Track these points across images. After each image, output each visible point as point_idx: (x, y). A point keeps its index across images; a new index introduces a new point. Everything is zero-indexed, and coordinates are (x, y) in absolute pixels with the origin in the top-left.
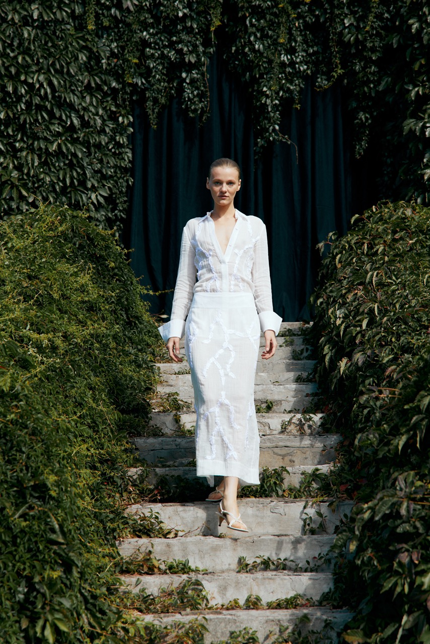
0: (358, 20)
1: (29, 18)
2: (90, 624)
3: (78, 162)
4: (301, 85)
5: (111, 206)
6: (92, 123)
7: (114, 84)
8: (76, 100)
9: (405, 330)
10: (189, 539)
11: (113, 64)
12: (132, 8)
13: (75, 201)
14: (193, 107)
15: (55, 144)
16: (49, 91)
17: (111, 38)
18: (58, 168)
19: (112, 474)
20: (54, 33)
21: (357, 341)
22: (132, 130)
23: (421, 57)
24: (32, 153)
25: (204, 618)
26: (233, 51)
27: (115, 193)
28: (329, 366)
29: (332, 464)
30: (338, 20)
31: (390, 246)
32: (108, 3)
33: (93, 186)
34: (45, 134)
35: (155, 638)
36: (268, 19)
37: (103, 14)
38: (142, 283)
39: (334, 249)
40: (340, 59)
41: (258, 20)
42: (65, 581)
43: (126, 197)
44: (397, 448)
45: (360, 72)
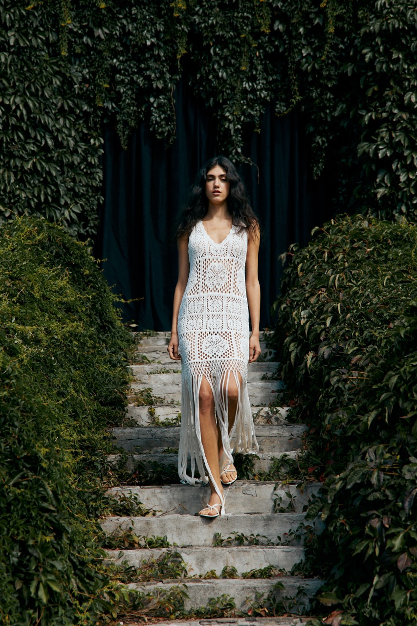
0: (315, 50)
1: (5, 44)
2: (79, 588)
3: (52, 180)
4: (262, 111)
5: (82, 223)
6: (65, 143)
7: (85, 108)
8: (50, 121)
9: (368, 325)
10: (167, 517)
11: (85, 89)
12: (103, 37)
13: (49, 216)
14: (160, 130)
15: (31, 163)
16: (24, 112)
17: (83, 64)
18: (33, 185)
19: (93, 459)
20: (30, 58)
21: (322, 338)
22: (103, 151)
23: (373, 84)
24: (8, 171)
25: (185, 586)
26: (198, 78)
27: (87, 211)
28: (295, 362)
29: (299, 450)
30: (296, 50)
31: (349, 255)
32: (80, 32)
33: (66, 203)
34: (21, 153)
35: (138, 604)
36: (231, 48)
37: (75, 42)
38: (114, 291)
39: (296, 258)
40: (298, 86)
41: (221, 49)
42: (56, 546)
43: (97, 214)
44: (366, 423)
45: (316, 98)
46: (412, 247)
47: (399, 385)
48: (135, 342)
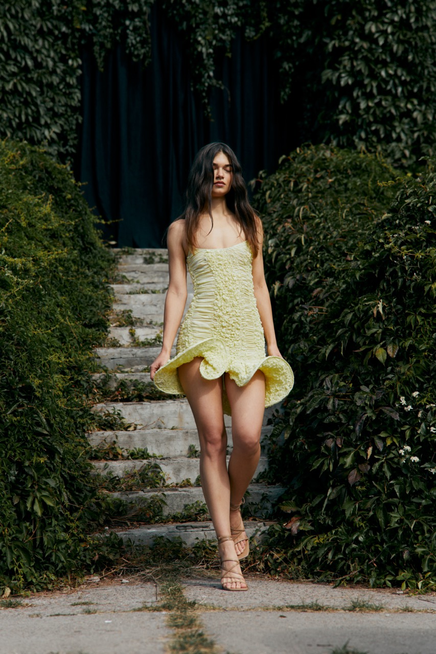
2: (69, 500)
3: (32, 100)
4: (232, 36)
5: (62, 142)
6: (44, 64)
7: (64, 29)
8: (30, 43)
9: (328, 258)
10: (147, 431)
11: (63, 11)
13: (30, 136)
14: (136, 53)
15: (11, 83)
16: (5, 34)
18: (14, 105)
19: (79, 378)
21: (287, 267)
22: (81, 72)
23: (337, 13)
25: (163, 494)
27: (66, 130)
31: (312, 184)
33: (46, 122)
34: (2, 74)
35: (122, 511)
38: (93, 212)
39: (265, 185)
40: (267, 13)
42: (49, 465)
43: (76, 133)
44: (324, 355)
45: (284, 25)
46: (369, 176)
47: (353, 322)
48: (114, 261)
